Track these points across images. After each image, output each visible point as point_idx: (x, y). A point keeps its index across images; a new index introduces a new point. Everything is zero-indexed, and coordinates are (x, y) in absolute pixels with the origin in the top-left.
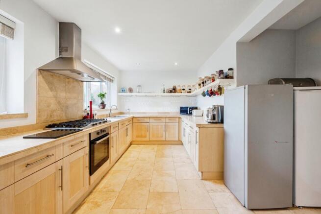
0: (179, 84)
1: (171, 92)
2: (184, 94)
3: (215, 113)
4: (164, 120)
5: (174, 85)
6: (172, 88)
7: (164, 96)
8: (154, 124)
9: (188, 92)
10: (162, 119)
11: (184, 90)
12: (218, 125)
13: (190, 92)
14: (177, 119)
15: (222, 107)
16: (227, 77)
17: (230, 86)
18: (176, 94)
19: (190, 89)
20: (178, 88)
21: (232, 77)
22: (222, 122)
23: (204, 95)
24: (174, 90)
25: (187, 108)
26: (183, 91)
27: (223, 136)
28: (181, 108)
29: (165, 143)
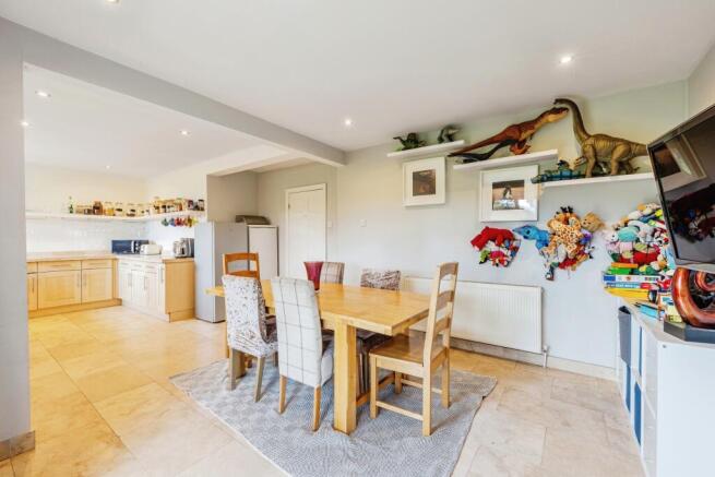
0: (108, 199)
1: (89, 212)
2: (120, 217)
3: (185, 246)
4: (78, 265)
5: (98, 200)
6: (92, 204)
7: (73, 220)
8: (49, 275)
9: (128, 215)
10: (73, 264)
11: (120, 210)
12: (188, 259)
13: (133, 215)
14: (110, 262)
15: (192, 241)
16: (197, 208)
17: (201, 219)
18: (103, 217)
19: (133, 211)
20: (105, 207)
21: (203, 209)
22: (193, 256)
23: (165, 223)
24: (97, 209)
25: (130, 242)
26: (118, 213)
27: (193, 270)
28: (114, 242)
29: (80, 307)
